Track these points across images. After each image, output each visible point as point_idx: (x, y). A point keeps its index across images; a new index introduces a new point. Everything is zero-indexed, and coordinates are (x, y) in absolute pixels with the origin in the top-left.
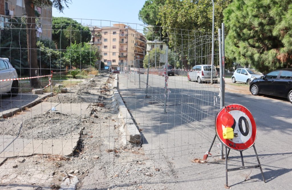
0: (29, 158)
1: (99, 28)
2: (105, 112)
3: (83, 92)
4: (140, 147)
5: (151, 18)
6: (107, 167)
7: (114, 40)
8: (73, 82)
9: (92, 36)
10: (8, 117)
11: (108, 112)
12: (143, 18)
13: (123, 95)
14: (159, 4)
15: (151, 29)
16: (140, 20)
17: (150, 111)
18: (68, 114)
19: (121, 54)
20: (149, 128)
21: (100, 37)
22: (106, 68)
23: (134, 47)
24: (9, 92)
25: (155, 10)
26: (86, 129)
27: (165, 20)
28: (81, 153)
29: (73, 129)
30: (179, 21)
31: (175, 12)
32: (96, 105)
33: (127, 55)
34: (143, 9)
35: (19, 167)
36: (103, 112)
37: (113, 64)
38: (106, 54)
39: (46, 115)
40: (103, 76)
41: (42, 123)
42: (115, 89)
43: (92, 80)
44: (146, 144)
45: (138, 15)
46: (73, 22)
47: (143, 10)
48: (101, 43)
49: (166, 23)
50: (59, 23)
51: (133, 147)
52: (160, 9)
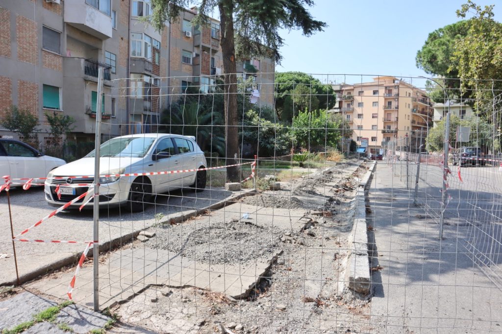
0: (178, 290)
1: (350, 86)
2: (330, 228)
3: (304, 191)
4: (367, 301)
5: (440, 63)
6: (290, 329)
7: (374, 104)
8: (297, 173)
9: (338, 100)
10: (177, 222)
11: (335, 228)
12: (425, 63)
13: (374, 198)
14: (456, 37)
15: (440, 82)
16: (418, 68)
17: (411, 233)
18: (264, 226)
19: (386, 127)
20: (399, 266)
21: (351, 99)
22: (361, 151)
23: (410, 114)
24: (193, 185)
25: (448, 47)
26: (285, 254)
27: (467, 65)
28: (261, 296)
29: (261, 252)
30: (496, 63)
31: (488, 48)
32: (317, 214)
33: (397, 129)
34: (424, 48)
35: (160, 302)
36: (327, 228)
37: (371, 143)
38: (360, 128)
39: (229, 225)
40: (350, 164)
41: (219, 236)
42: (361, 187)
43: (328, 171)
44: (380, 298)
45: (415, 59)
46: (306, 78)
47: (425, 50)
48: (353, 109)
49: (467, 69)
50: (285, 81)
51: (355, 299)
52: (456, 46)
